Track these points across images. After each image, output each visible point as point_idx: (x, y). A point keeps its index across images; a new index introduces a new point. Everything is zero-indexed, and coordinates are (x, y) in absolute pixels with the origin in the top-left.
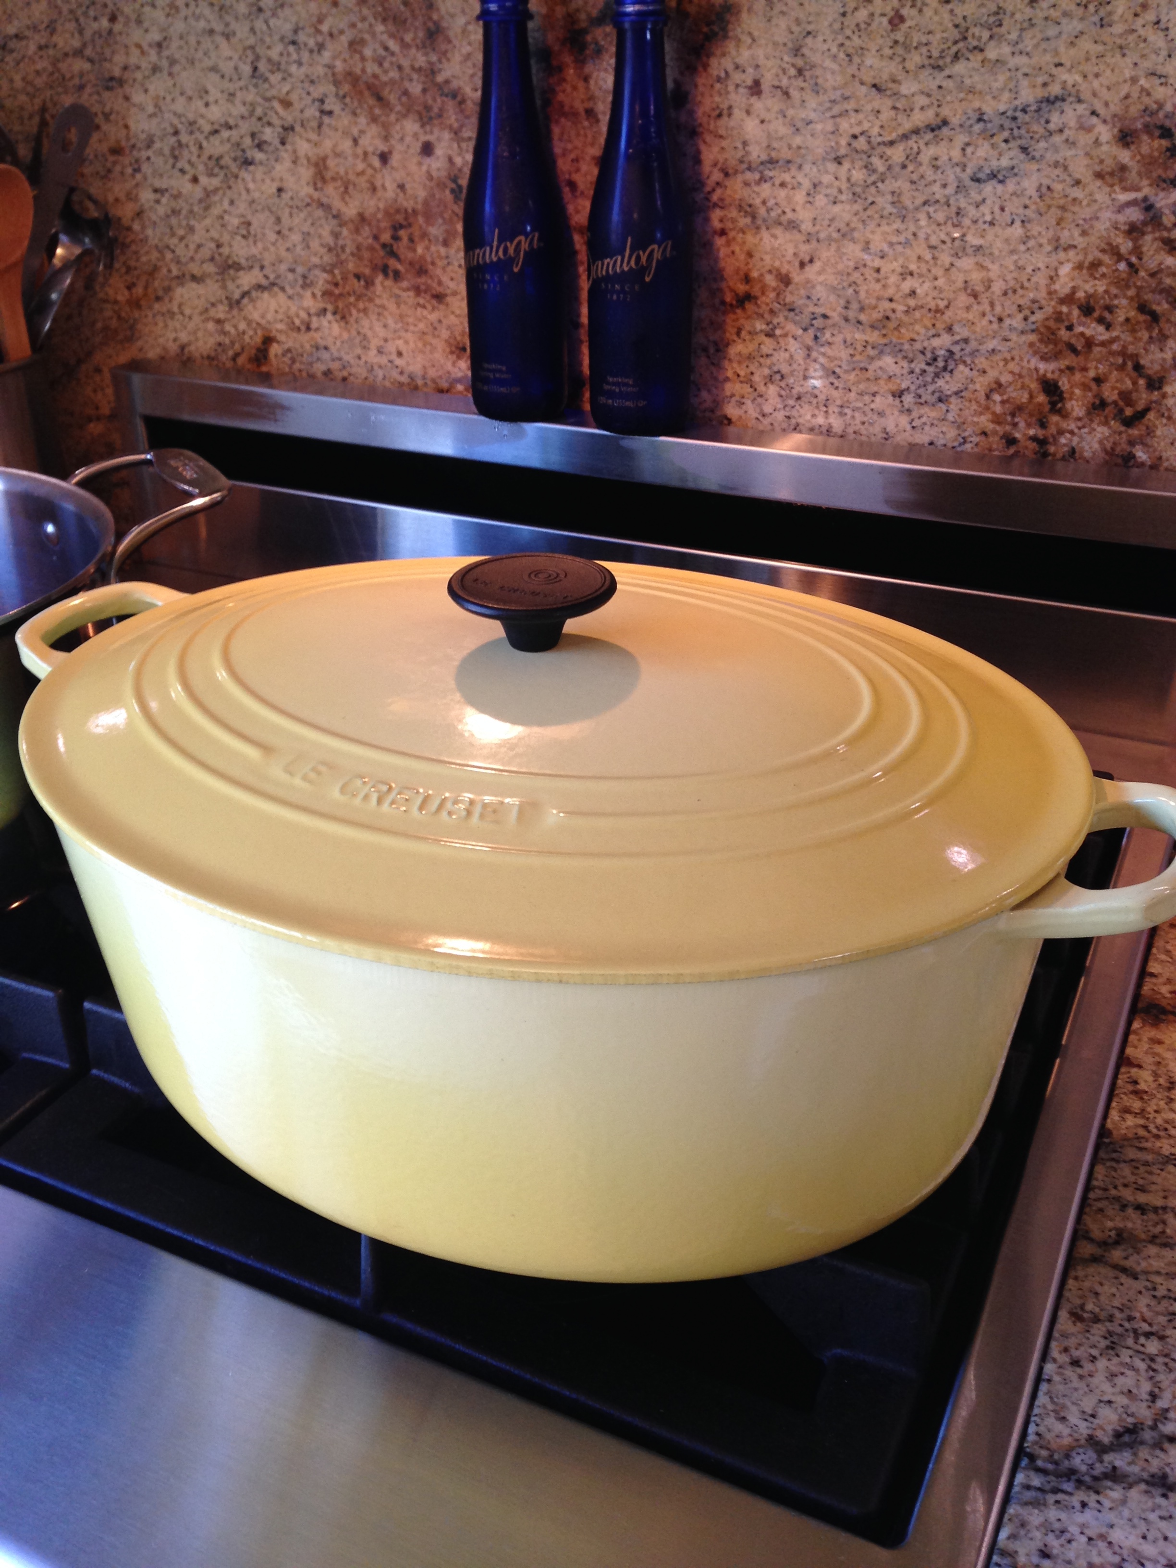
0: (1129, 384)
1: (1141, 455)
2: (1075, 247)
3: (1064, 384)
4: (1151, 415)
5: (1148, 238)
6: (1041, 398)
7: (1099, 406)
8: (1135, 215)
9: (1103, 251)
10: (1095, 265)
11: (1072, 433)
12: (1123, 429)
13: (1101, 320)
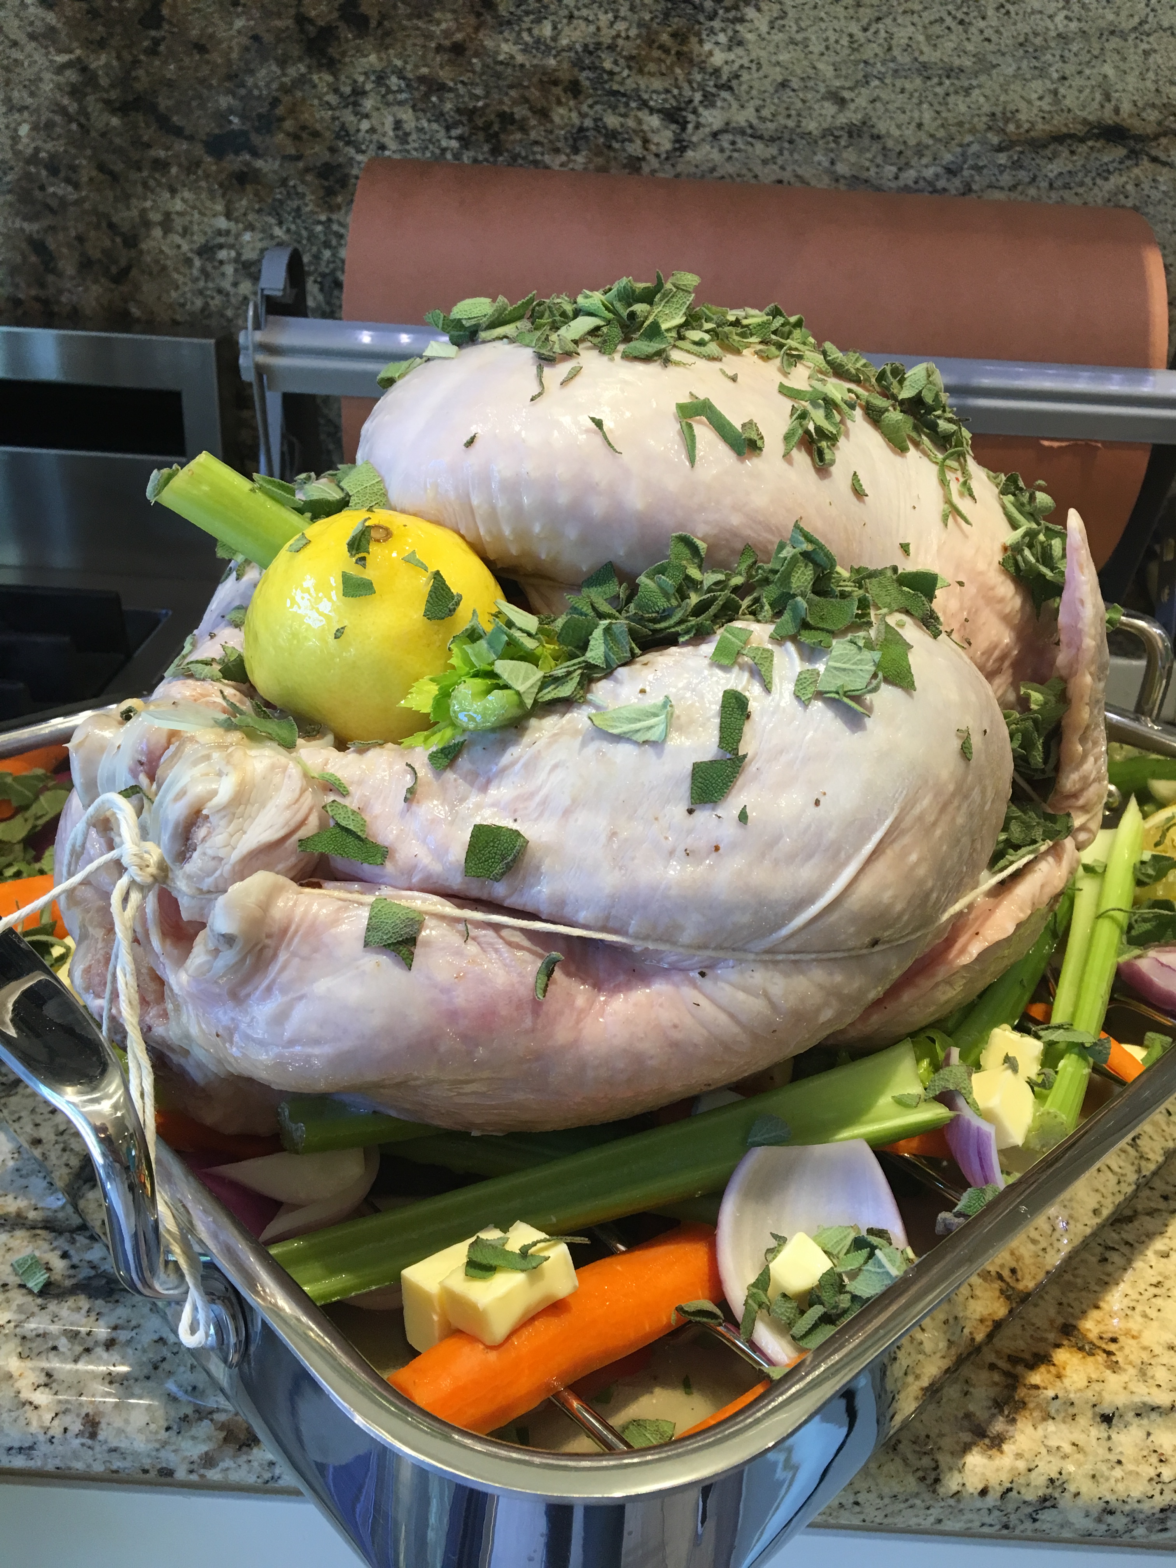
0: (108, 243)
1: (135, 311)
2: (27, 108)
3: (51, 243)
4: (134, 272)
5: (91, 98)
6: (33, 259)
7: (86, 265)
8: (72, 76)
9: (53, 111)
10: (50, 125)
11: (69, 291)
12: (113, 286)
13: (68, 181)
